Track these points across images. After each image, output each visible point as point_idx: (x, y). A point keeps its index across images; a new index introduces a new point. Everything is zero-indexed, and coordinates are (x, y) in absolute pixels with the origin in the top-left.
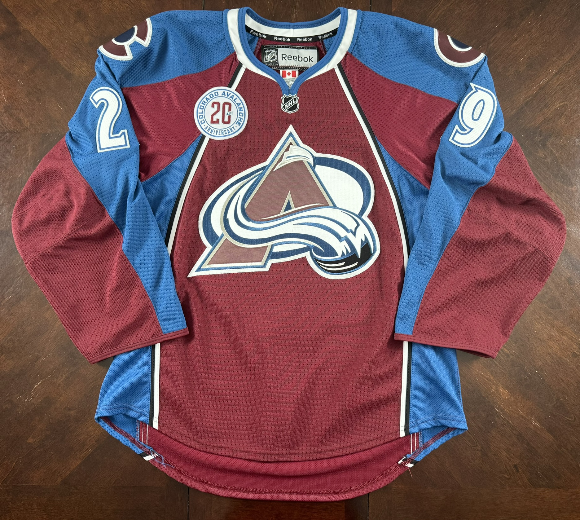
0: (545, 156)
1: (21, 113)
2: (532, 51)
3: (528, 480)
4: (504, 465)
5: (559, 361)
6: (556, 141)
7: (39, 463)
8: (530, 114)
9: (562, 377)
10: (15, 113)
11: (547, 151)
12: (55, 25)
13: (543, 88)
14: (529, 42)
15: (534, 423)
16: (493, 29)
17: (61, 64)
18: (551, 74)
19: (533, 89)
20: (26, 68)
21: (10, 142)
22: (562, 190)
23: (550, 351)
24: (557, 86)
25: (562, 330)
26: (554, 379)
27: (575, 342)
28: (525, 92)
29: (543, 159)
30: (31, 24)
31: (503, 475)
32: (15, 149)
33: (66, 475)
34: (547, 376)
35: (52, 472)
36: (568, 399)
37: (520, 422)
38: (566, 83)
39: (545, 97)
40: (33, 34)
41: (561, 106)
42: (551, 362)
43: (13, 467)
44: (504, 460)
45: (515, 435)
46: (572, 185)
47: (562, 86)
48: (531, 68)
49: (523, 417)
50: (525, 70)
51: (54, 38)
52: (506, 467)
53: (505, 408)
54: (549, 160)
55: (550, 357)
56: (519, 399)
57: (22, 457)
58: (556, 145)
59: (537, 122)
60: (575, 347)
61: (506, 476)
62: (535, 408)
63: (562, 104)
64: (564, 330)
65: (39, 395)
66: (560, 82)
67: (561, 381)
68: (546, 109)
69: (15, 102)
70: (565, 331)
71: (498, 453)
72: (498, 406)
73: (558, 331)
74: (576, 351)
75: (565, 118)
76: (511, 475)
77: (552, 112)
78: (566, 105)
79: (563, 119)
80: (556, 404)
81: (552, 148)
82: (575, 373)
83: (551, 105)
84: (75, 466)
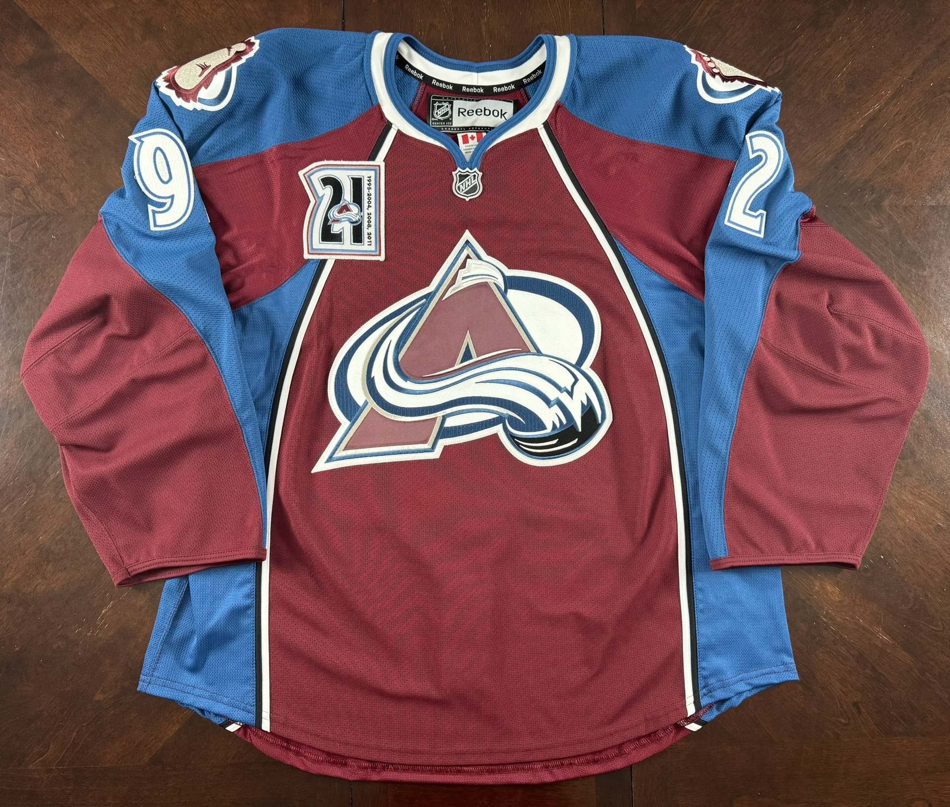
0: (881, 224)
1: (63, 184)
2: (854, 63)
3: (875, 724)
4: (838, 704)
5: (917, 539)
6: (897, 201)
7: (114, 731)
8: (856, 160)
9: (922, 563)
10: (54, 185)
11: (884, 216)
12: (111, 44)
13: (873, 119)
14: (849, 48)
15: (882, 637)
16: (794, 31)
17: (124, 106)
18: (884, 98)
19: (857, 122)
20: (68, 113)
21: (48, 229)
22: (909, 275)
23: (901, 524)
24: (895, 116)
25: (918, 492)
26: (910, 568)
27: (939, 510)
28: (845, 126)
29: (879, 228)
30: (72, 43)
31: (837, 719)
32: (55, 241)
33: (158, 749)
34: (898, 564)
35: (135, 745)
36: (932, 598)
37: (861, 636)
38: (908, 110)
39: (877, 133)
40: (77, 60)
41: (903, 145)
42: (903, 541)
43: (72, 739)
44: (837, 696)
45: (853, 656)
46: (923, 267)
47: (902, 116)
48: (853, 89)
49: (864, 628)
50: (844, 92)
51: (110, 65)
52: (842, 707)
53: (836, 616)
54: (886, 230)
55: (901, 533)
56: (858, 601)
57: (86, 724)
58: (896, 207)
59: (865, 171)
60: (939, 516)
61: (843, 721)
62: (882, 614)
63: (904, 142)
64: (922, 491)
65: (108, 625)
66: (898, 109)
67: (920, 570)
68: (879, 152)
69: (52, 167)
70: (923, 493)
71: (829, 685)
72: (825, 613)
73: (912, 494)
74: (941, 523)
75: (908, 164)
76: (849, 719)
77: (889, 156)
78: (910, 144)
79: (907, 166)
80: (914, 605)
81: (890, 212)
82: (942, 556)
83: (886, 145)
84: (170, 735)
